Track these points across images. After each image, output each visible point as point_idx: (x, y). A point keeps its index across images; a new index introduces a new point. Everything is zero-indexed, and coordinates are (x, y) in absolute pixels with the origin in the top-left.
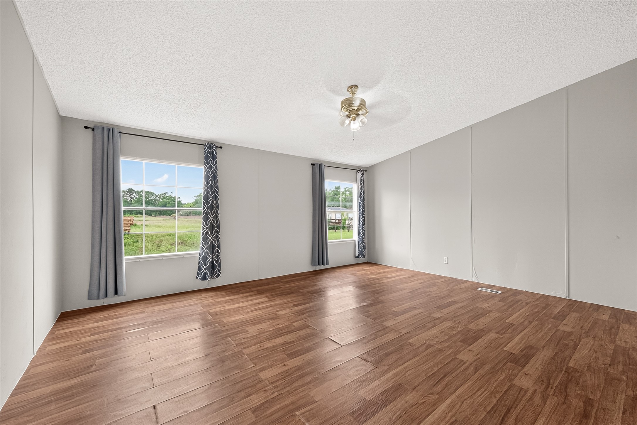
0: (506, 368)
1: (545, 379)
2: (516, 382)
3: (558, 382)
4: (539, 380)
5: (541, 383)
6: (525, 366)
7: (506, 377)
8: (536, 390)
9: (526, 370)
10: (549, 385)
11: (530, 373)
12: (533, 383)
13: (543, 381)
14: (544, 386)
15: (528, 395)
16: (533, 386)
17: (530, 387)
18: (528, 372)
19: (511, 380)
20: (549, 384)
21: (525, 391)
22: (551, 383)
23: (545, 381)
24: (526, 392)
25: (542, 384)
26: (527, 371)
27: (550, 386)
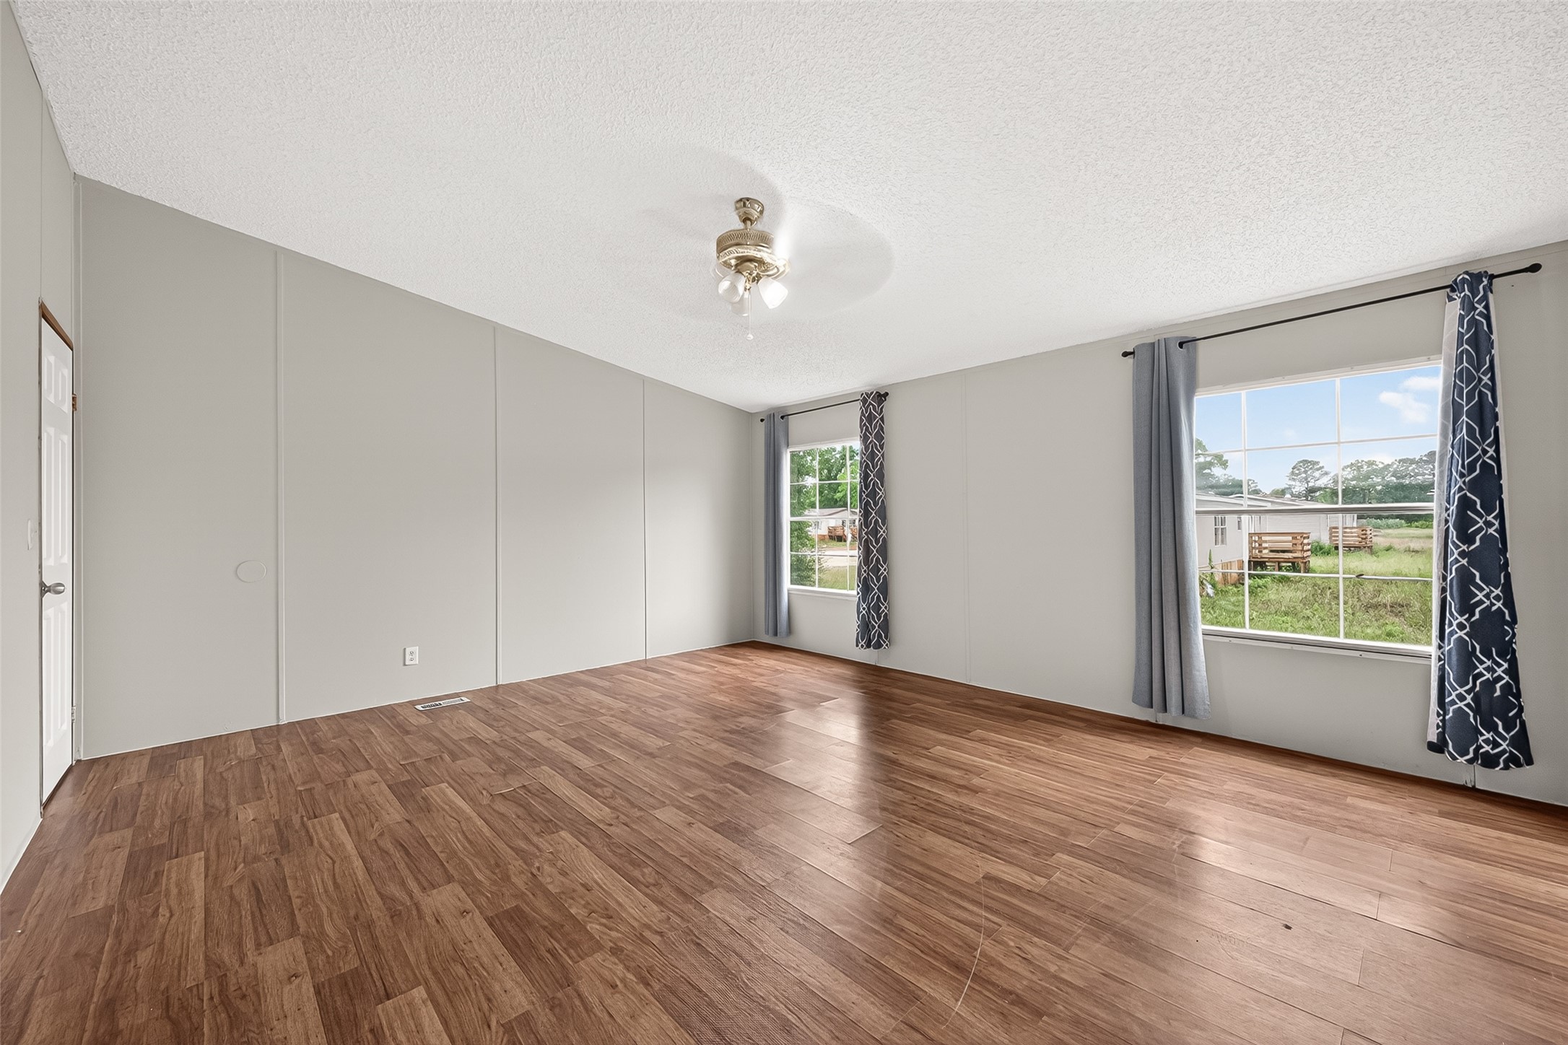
0: (345, 947)
1: (241, 1005)
2: (296, 945)
3: (206, 1030)
4: (253, 990)
5: (244, 988)
6: (318, 993)
7: (323, 933)
8: (242, 963)
9: (304, 987)
10: (222, 1002)
11: (287, 988)
12: (260, 972)
13: (244, 997)
14: (232, 988)
15: (249, 945)
16: (255, 965)
17: (260, 959)
18: (293, 986)
19: (307, 938)
20: (226, 1003)
21: (261, 945)
22: (220, 1008)
23: (238, 1002)
24: (258, 945)
25: (240, 988)
26: (299, 986)
27: (216, 1000)
